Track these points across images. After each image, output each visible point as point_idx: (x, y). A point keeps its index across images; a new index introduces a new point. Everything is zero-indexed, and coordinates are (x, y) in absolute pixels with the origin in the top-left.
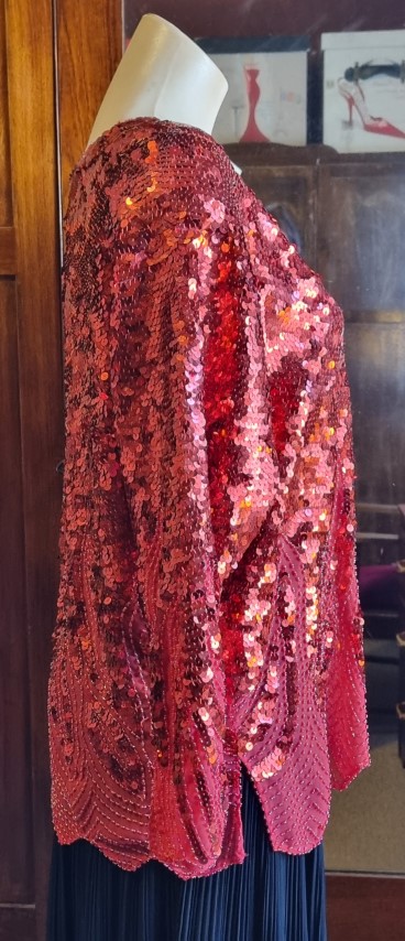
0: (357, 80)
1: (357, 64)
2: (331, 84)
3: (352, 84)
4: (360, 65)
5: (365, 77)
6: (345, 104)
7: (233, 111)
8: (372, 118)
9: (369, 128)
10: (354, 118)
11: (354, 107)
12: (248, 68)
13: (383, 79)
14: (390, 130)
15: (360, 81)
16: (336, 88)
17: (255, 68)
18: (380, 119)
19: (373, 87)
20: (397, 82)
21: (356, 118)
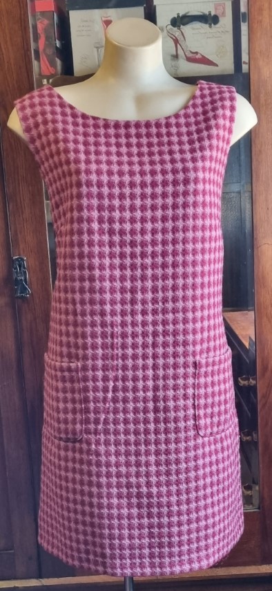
0: (179, 26)
1: (178, 14)
3: (176, 29)
4: (180, 15)
5: (184, 24)
6: (173, 44)
7: (95, 49)
8: (191, 52)
9: (189, 60)
10: (179, 52)
11: (178, 46)
12: (104, 19)
13: (197, 25)
14: (205, 61)
15: (182, 26)
16: (165, 32)
17: (109, 19)
18: (197, 53)
19: (188, 29)
20: (207, 26)
21: (180, 52)
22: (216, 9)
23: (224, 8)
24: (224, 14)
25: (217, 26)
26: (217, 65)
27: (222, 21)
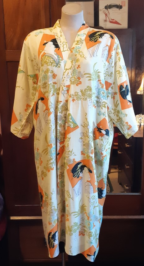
0: (107, 9)
1: (107, 5)
2: (101, 10)
5: (109, 8)
6: (105, 16)
8: (112, 19)
9: (111, 22)
11: (107, 16)
13: (115, 9)
14: (116, 23)
16: (102, 11)
18: (113, 20)
19: (112, 11)
20: (118, 9)
21: (107, 19)
22: (122, 3)
23: (125, 3)
24: (125, 5)
25: (122, 9)
26: (121, 25)
27: (123, 7)
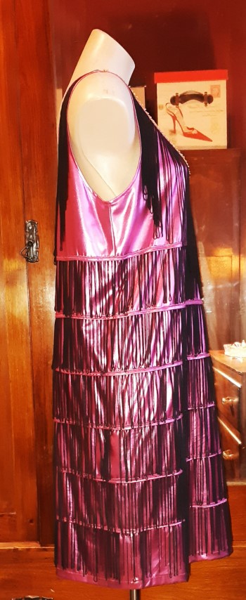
0: (177, 104)
2: (162, 107)
3: (175, 106)
4: (179, 94)
6: (171, 120)
8: (188, 128)
9: (186, 135)
10: (177, 128)
11: (176, 122)
13: (193, 103)
14: (200, 136)
15: (180, 104)
16: (165, 109)
18: (193, 129)
20: (203, 104)
23: (219, 90)
25: (212, 104)
26: (211, 141)
27: (215, 100)
